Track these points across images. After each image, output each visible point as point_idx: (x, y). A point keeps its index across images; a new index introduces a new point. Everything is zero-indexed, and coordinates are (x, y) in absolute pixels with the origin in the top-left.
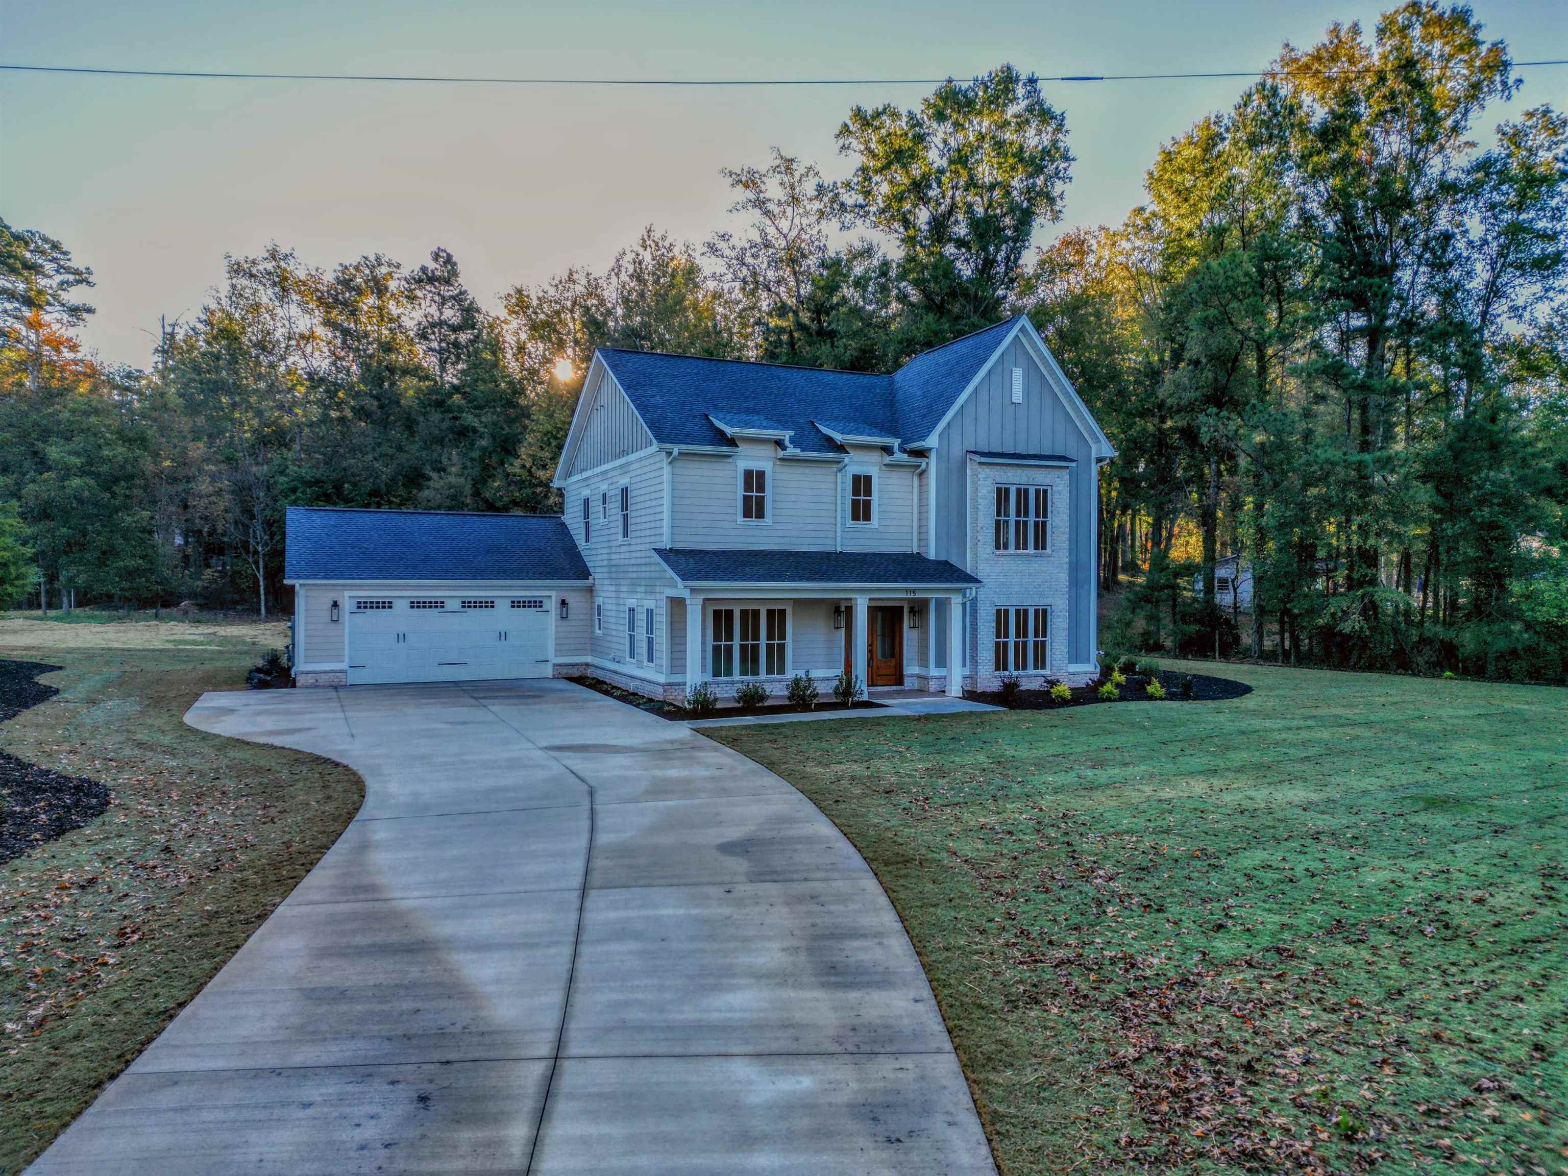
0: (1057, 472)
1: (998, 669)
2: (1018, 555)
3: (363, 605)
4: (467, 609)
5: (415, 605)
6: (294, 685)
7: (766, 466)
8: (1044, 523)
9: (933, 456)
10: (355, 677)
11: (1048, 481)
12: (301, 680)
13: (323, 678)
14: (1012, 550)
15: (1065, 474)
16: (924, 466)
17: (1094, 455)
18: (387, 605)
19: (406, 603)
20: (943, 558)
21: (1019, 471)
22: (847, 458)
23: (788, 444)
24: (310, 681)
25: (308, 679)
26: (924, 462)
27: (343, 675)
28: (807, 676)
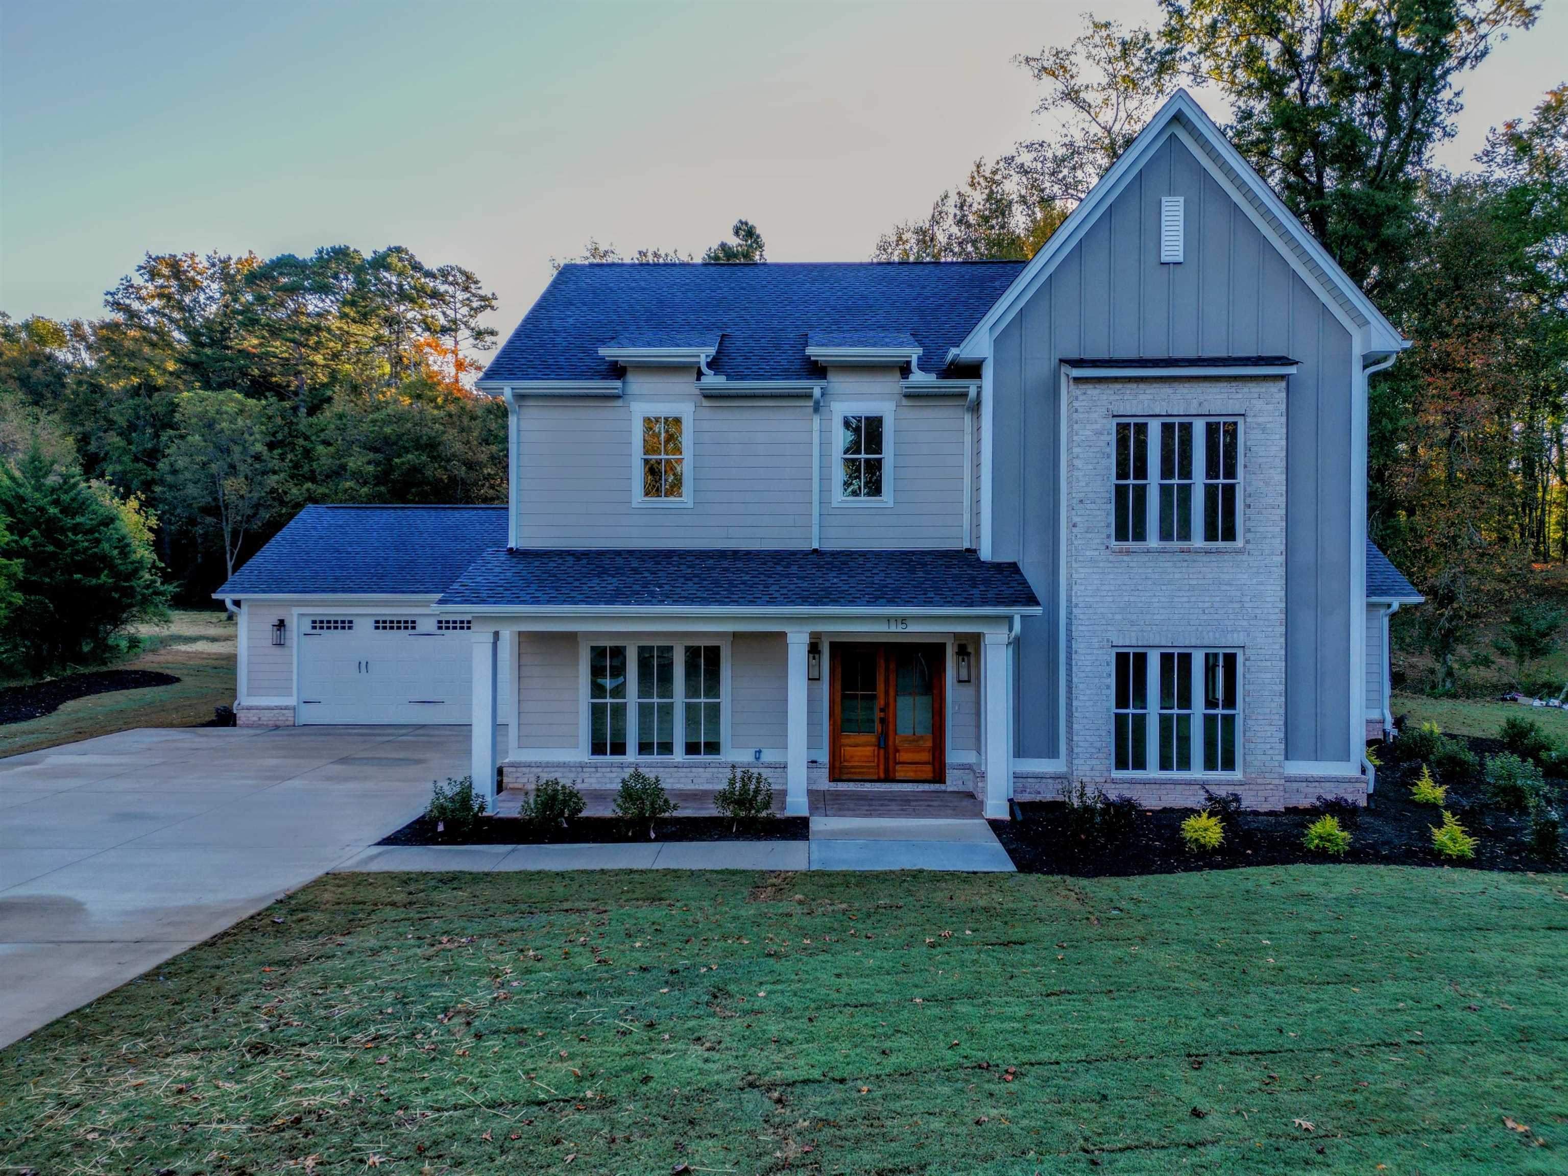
0: (1254, 389)
1: (1121, 764)
2: (1163, 552)
3: (320, 625)
4: (444, 631)
5: (381, 625)
6: (235, 725)
7: (685, 410)
8: (1230, 491)
9: (988, 372)
10: (309, 715)
11: (1233, 406)
12: (242, 717)
13: (267, 717)
14: (1153, 541)
15: (1277, 391)
16: (973, 392)
17: (1358, 350)
18: (346, 625)
19: (370, 623)
20: (1006, 557)
21: (1165, 390)
22: (816, 387)
23: (704, 369)
24: (255, 719)
25: (252, 717)
26: (972, 387)
27: (289, 713)
28: (757, 759)
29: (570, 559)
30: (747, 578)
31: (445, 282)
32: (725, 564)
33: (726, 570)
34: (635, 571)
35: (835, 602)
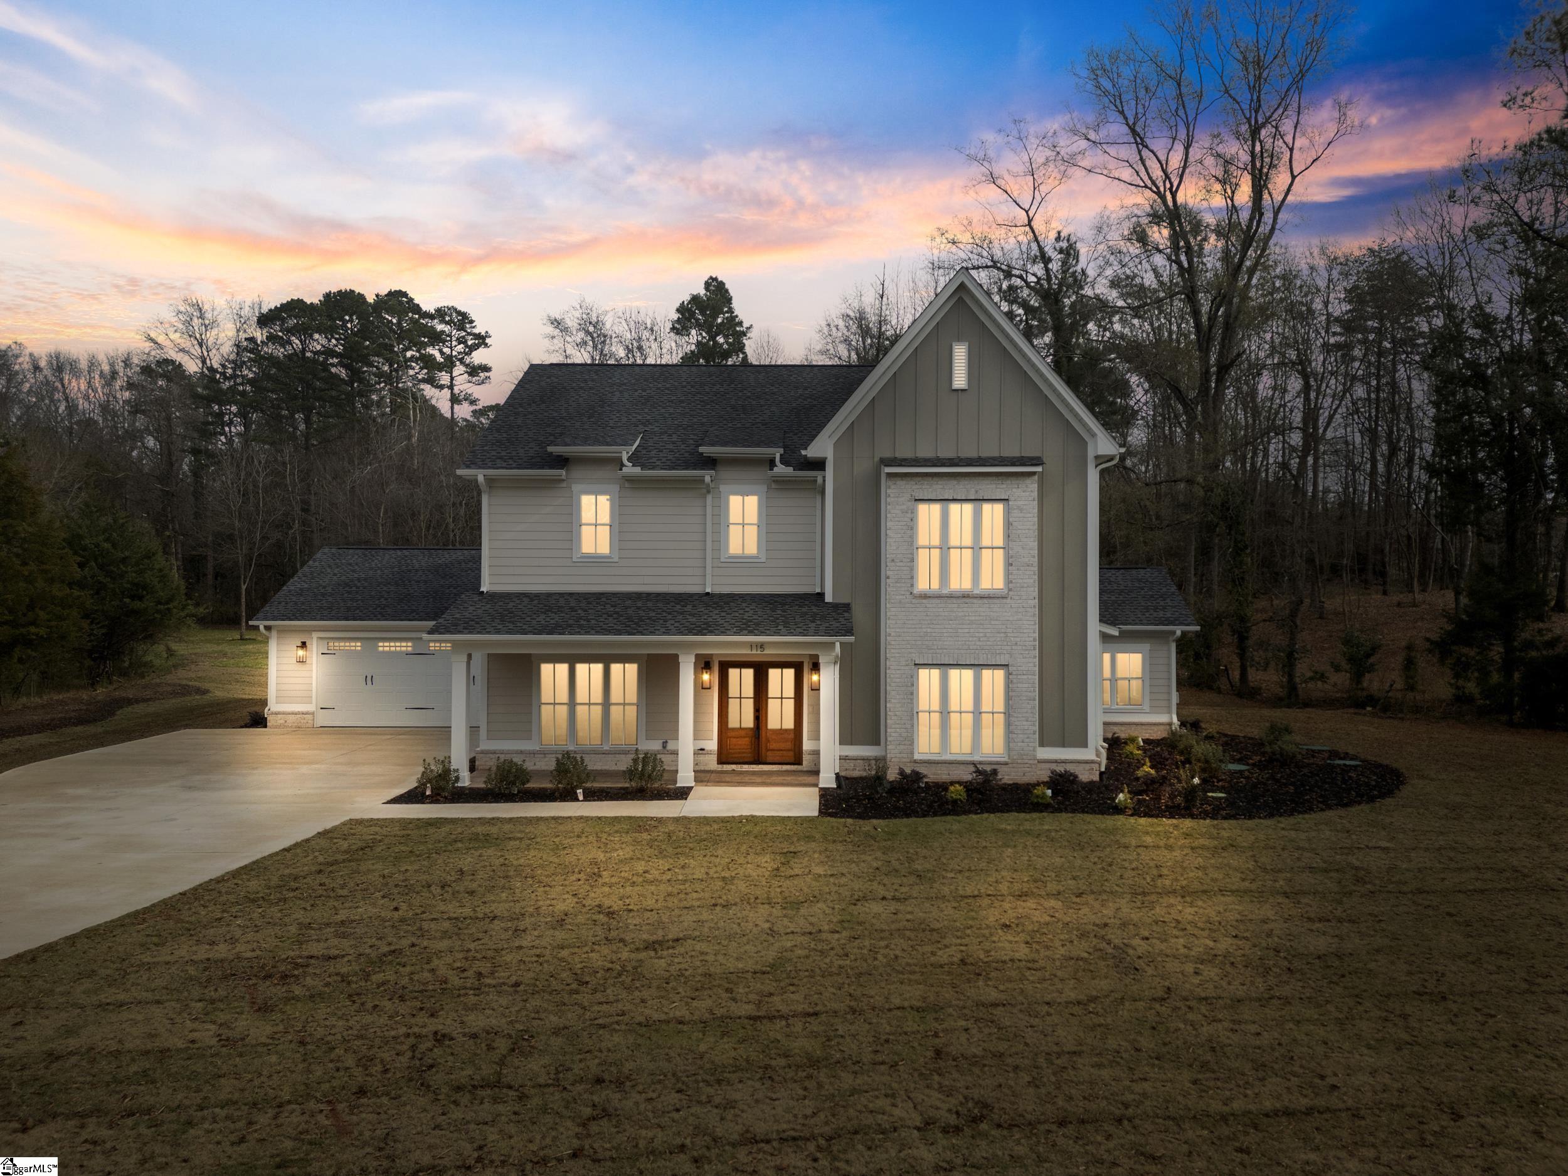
4: (434, 652)
6: (265, 726)
9: (829, 467)
10: (326, 719)
11: (1000, 493)
12: (271, 720)
13: (292, 720)
15: (1031, 483)
16: (820, 480)
17: (1091, 452)
20: (843, 600)
21: (953, 481)
22: (707, 476)
23: (625, 462)
24: (282, 721)
25: (280, 720)
26: (818, 474)
27: (310, 717)
28: (664, 747)
29: (526, 600)
30: (653, 614)
31: (443, 321)
32: (639, 604)
33: (639, 608)
34: (572, 609)
35: (711, 633)
